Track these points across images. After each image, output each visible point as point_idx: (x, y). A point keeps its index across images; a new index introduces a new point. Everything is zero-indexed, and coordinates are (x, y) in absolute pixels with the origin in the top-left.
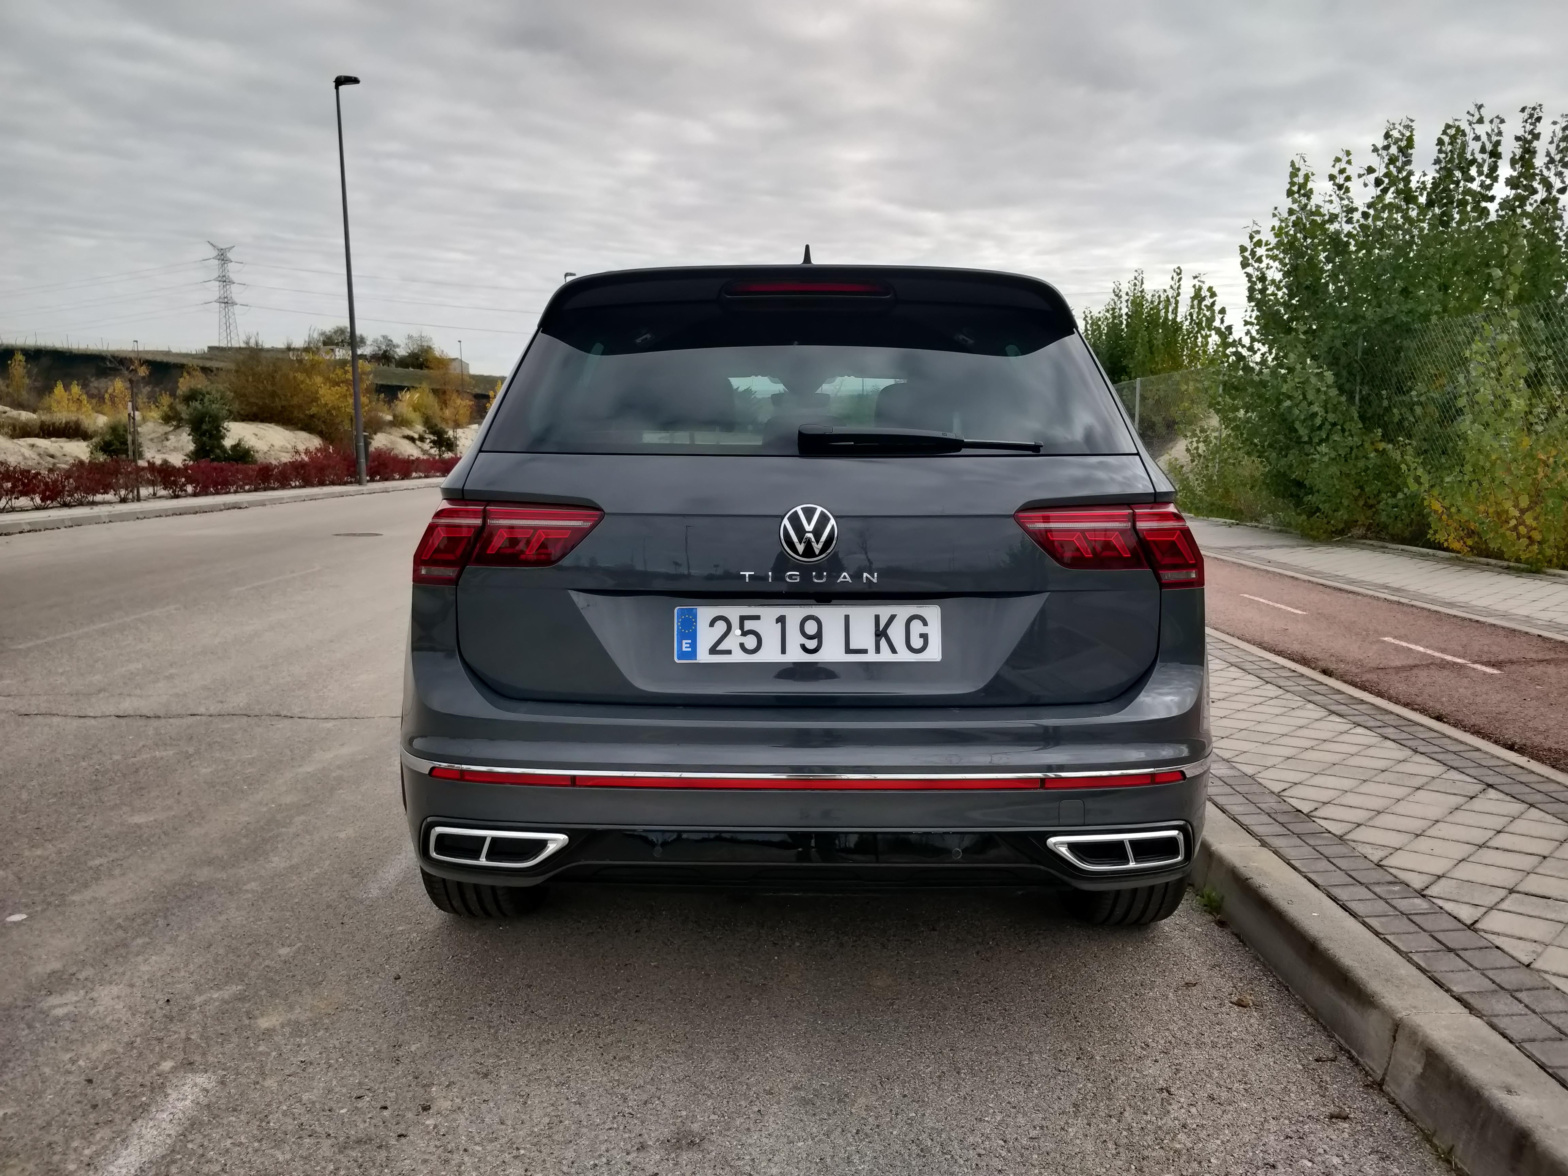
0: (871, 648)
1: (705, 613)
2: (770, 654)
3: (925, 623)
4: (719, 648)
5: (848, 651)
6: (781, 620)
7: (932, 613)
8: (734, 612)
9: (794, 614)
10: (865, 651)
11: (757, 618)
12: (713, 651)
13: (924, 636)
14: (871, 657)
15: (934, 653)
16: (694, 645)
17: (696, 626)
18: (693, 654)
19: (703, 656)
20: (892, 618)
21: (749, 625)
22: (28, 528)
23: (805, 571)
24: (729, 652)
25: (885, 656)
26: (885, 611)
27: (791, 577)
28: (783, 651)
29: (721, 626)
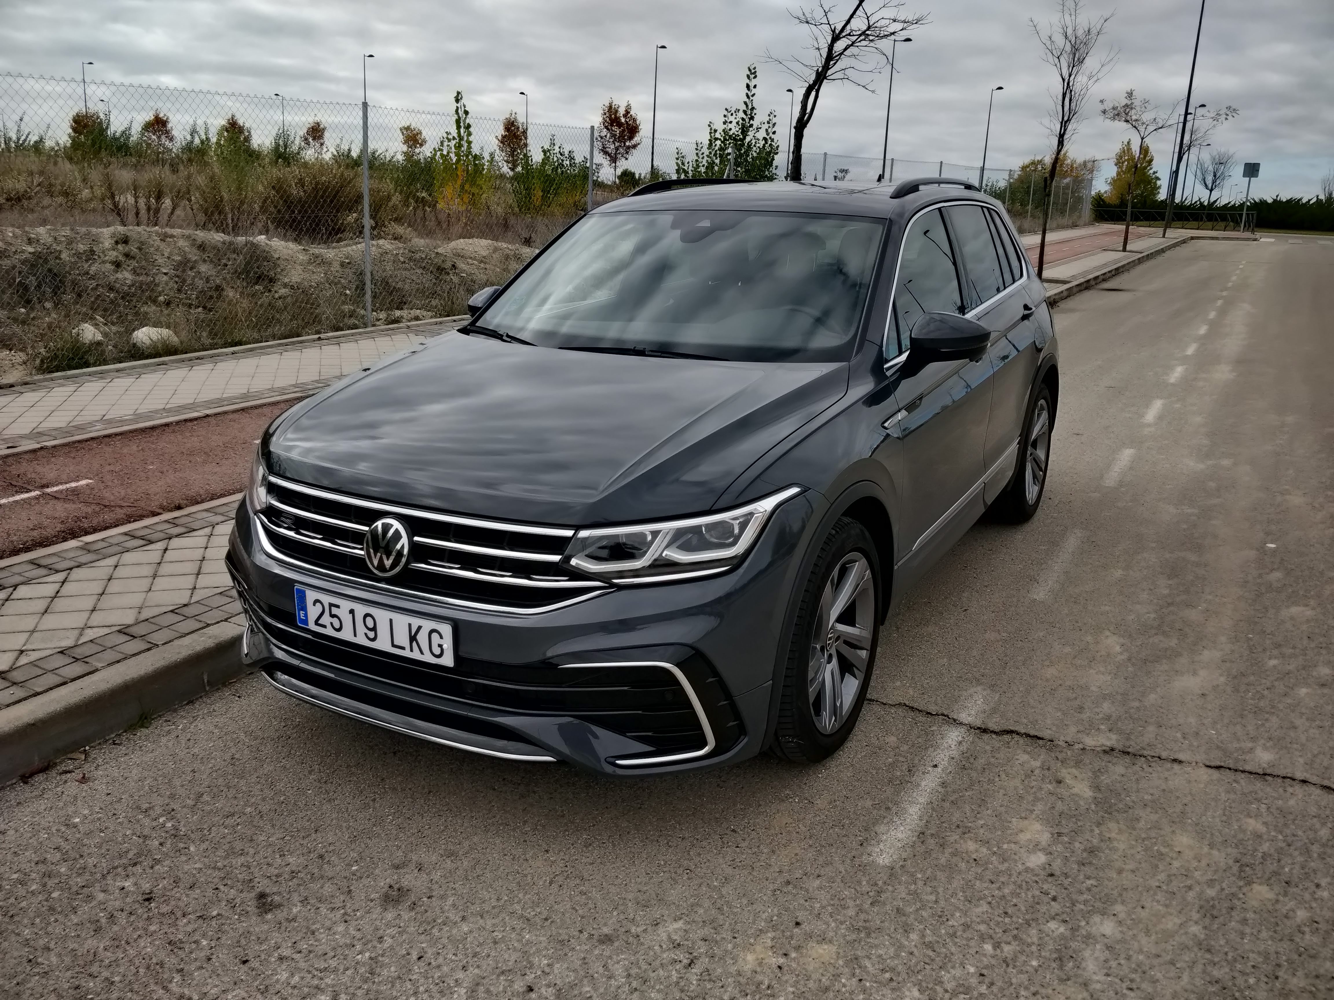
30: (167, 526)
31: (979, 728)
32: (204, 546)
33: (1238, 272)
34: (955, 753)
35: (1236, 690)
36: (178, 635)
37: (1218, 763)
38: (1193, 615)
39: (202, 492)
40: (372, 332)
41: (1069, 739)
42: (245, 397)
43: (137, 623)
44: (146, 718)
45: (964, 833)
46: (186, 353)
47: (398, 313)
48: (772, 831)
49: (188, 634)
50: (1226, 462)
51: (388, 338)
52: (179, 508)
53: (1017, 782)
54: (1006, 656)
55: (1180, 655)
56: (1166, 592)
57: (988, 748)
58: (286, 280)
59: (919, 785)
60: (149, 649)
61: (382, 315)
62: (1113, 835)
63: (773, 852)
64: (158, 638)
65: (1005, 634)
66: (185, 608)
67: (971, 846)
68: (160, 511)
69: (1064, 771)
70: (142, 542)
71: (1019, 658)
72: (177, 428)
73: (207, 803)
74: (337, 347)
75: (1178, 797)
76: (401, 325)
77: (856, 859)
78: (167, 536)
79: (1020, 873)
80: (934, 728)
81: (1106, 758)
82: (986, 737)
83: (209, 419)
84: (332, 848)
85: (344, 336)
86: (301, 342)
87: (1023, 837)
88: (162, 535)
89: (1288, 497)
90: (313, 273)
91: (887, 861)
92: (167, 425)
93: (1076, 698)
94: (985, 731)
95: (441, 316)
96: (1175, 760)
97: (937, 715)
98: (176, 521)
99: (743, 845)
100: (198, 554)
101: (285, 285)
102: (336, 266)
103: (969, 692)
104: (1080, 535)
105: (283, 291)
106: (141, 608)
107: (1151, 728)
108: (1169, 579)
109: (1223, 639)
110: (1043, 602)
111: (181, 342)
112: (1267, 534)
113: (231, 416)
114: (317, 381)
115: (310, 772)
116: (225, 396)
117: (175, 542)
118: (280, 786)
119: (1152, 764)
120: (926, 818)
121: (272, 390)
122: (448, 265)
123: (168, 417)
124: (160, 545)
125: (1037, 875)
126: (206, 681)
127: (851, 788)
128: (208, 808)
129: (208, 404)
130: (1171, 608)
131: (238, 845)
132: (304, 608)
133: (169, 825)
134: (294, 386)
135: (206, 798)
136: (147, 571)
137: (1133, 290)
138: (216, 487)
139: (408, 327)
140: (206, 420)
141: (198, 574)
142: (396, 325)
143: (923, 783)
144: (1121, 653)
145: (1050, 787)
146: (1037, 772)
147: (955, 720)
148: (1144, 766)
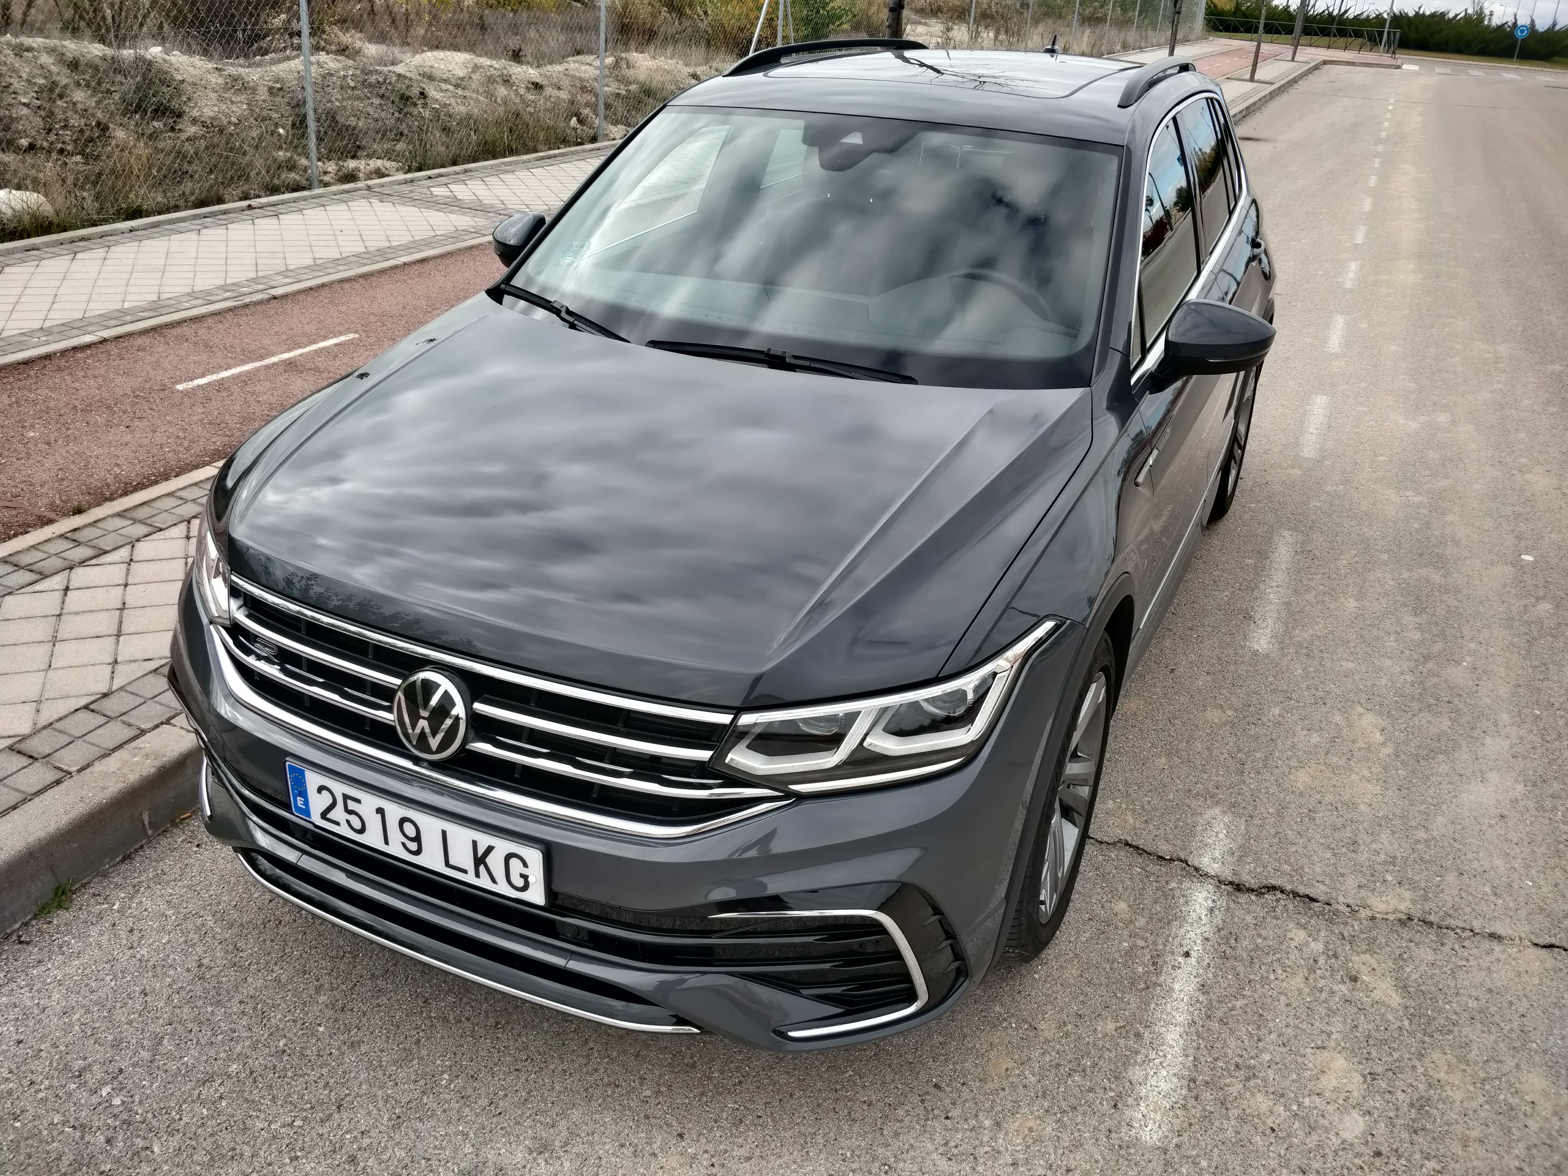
30: (64, 545)
31: (1231, 883)
32: (122, 582)
33: (1388, 115)
34: (1208, 930)
35: (1540, 808)
36: (97, 752)
37: (1548, 940)
38: (1458, 674)
39: (110, 479)
40: (321, 196)
41: (1350, 901)
42: (155, 307)
43: (35, 732)
44: (63, 893)
45: (1248, 1079)
46: (65, 230)
47: (352, 164)
48: (990, 1085)
49: (114, 750)
50: (1443, 418)
51: (343, 207)
52: (78, 511)
53: (1298, 981)
54: (1240, 751)
55: (1457, 747)
56: (1417, 636)
57: (1249, 918)
58: (195, 113)
59: (1172, 989)
60: (58, 782)
61: (331, 167)
62: (1442, 1075)
63: (998, 1124)
64: (70, 759)
65: (1230, 713)
66: (105, 701)
67: (1262, 1103)
68: (52, 515)
69: (1355, 958)
70: (29, 577)
71: (1258, 755)
72: (63, 363)
73: (169, 1055)
74: (274, 221)
75: (1511, 1003)
76: (359, 185)
77: (1113, 1135)
78: (66, 564)
79: (1336, 1152)
80: (1173, 885)
81: (1406, 933)
82: (1243, 898)
83: (109, 346)
84: (366, 1141)
85: (283, 203)
86: (225, 212)
87: (1328, 1082)
88: (58, 563)
89: (1528, 476)
90: (232, 102)
91: (1155, 1137)
92: (48, 357)
93: (1344, 826)
94: (1239, 888)
95: (409, 171)
96: (1493, 936)
97: (1172, 860)
98: (76, 536)
99: (955, 1113)
100: (114, 597)
101: (194, 121)
102: (263, 94)
103: (1206, 817)
104: (1290, 540)
105: (192, 130)
106: (39, 702)
107: (1451, 878)
108: (1416, 615)
109: (1505, 718)
110: (1267, 656)
111: (57, 213)
112: (1519, 538)
113: (139, 341)
114: (254, 280)
115: (318, 989)
116: (127, 305)
117: (80, 575)
118: (276, 1017)
119: (1467, 943)
120: (1191, 1051)
121: (192, 295)
122: (415, 91)
123: (48, 343)
124: (57, 582)
125: (1358, 1155)
126: (146, 823)
127: (1081, 998)
128: (173, 1066)
129: (105, 319)
130: (1430, 665)
131: (225, 1139)
132: (304, 794)
133: (117, 1101)
134: (224, 288)
135: (167, 1045)
136: (42, 630)
137: (1273, 141)
138: (129, 471)
139: (369, 188)
140: (102, 348)
141: (118, 635)
142: (351, 186)
143: (1177, 987)
144: (1384, 744)
145: (1342, 987)
146: (1322, 960)
147: (1197, 869)
148: (1457, 947)
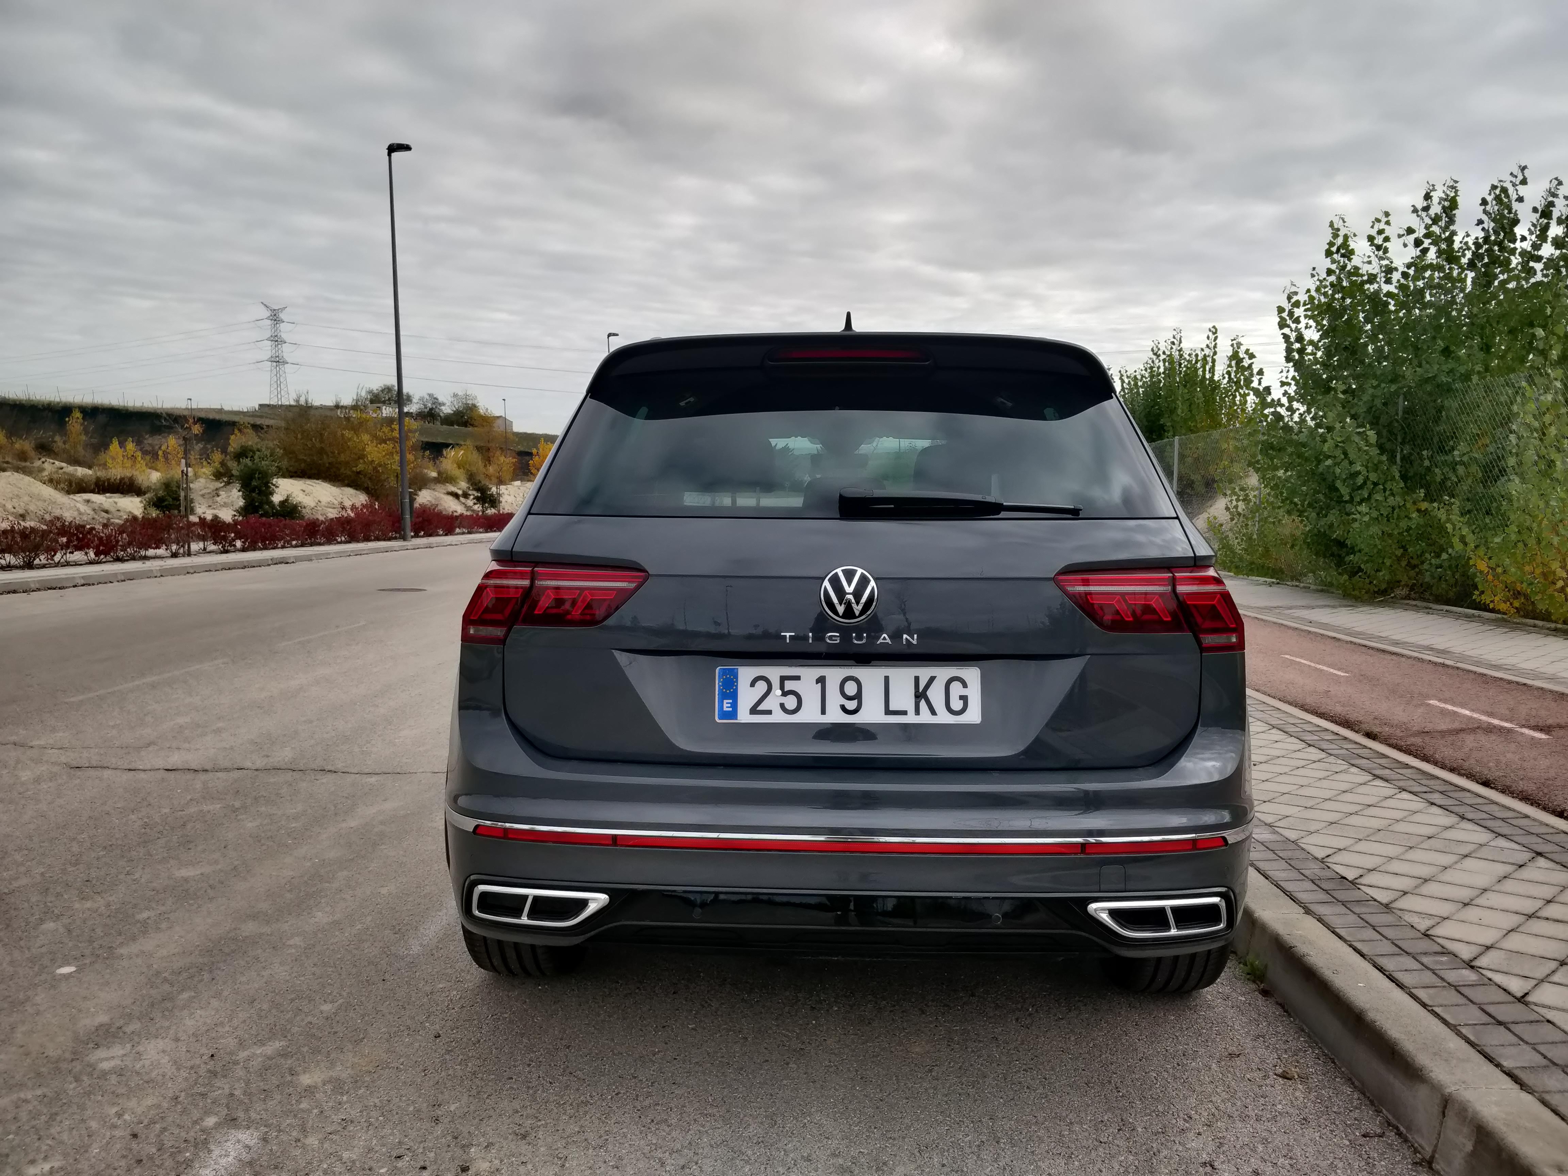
0: (911, 709)
1: (746, 673)
2: (810, 714)
3: (965, 685)
4: (759, 708)
5: (888, 712)
6: (821, 680)
7: (972, 675)
8: (774, 673)
9: (834, 675)
10: (904, 713)
11: (798, 678)
12: (754, 711)
13: (964, 698)
14: (911, 719)
15: (974, 715)
16: (734, 705)
17: (737, 686)
18: (733, 714)
19: (744, 716)
20: (932, 679)
21: (789, 685)
22: (83, 582)
23: (845, 632)
24: (769, 712)
25: (925, 717)
26: (924, 673)
27: (831, 638)
28: (823, 712)
29: (762, 686)
